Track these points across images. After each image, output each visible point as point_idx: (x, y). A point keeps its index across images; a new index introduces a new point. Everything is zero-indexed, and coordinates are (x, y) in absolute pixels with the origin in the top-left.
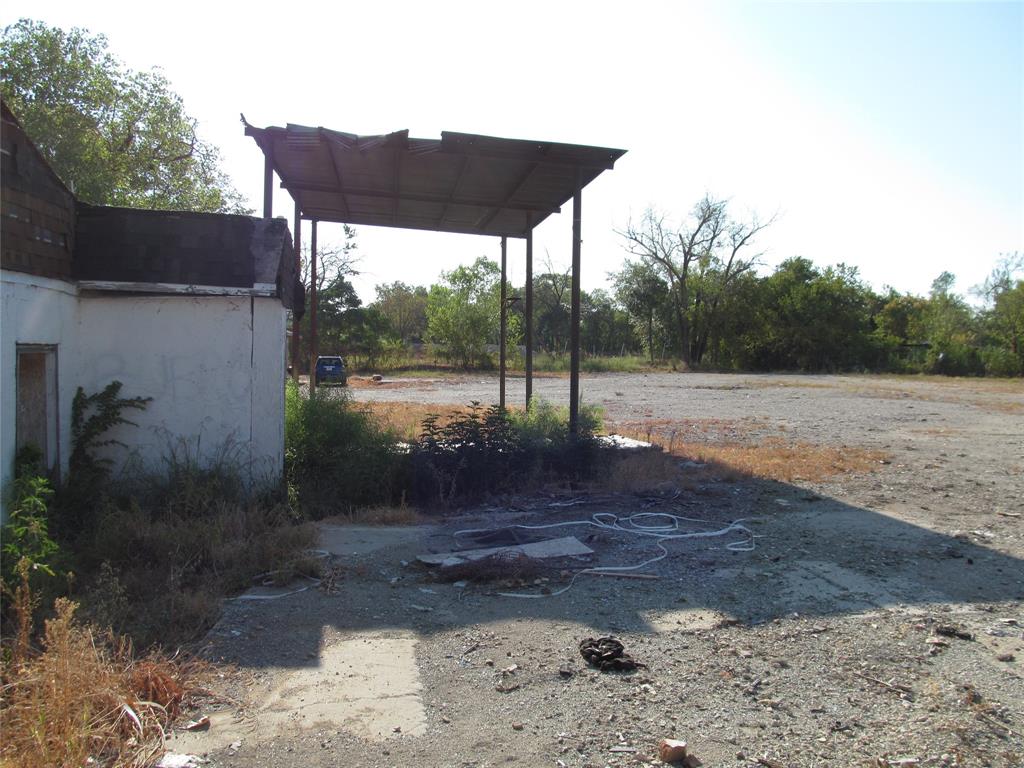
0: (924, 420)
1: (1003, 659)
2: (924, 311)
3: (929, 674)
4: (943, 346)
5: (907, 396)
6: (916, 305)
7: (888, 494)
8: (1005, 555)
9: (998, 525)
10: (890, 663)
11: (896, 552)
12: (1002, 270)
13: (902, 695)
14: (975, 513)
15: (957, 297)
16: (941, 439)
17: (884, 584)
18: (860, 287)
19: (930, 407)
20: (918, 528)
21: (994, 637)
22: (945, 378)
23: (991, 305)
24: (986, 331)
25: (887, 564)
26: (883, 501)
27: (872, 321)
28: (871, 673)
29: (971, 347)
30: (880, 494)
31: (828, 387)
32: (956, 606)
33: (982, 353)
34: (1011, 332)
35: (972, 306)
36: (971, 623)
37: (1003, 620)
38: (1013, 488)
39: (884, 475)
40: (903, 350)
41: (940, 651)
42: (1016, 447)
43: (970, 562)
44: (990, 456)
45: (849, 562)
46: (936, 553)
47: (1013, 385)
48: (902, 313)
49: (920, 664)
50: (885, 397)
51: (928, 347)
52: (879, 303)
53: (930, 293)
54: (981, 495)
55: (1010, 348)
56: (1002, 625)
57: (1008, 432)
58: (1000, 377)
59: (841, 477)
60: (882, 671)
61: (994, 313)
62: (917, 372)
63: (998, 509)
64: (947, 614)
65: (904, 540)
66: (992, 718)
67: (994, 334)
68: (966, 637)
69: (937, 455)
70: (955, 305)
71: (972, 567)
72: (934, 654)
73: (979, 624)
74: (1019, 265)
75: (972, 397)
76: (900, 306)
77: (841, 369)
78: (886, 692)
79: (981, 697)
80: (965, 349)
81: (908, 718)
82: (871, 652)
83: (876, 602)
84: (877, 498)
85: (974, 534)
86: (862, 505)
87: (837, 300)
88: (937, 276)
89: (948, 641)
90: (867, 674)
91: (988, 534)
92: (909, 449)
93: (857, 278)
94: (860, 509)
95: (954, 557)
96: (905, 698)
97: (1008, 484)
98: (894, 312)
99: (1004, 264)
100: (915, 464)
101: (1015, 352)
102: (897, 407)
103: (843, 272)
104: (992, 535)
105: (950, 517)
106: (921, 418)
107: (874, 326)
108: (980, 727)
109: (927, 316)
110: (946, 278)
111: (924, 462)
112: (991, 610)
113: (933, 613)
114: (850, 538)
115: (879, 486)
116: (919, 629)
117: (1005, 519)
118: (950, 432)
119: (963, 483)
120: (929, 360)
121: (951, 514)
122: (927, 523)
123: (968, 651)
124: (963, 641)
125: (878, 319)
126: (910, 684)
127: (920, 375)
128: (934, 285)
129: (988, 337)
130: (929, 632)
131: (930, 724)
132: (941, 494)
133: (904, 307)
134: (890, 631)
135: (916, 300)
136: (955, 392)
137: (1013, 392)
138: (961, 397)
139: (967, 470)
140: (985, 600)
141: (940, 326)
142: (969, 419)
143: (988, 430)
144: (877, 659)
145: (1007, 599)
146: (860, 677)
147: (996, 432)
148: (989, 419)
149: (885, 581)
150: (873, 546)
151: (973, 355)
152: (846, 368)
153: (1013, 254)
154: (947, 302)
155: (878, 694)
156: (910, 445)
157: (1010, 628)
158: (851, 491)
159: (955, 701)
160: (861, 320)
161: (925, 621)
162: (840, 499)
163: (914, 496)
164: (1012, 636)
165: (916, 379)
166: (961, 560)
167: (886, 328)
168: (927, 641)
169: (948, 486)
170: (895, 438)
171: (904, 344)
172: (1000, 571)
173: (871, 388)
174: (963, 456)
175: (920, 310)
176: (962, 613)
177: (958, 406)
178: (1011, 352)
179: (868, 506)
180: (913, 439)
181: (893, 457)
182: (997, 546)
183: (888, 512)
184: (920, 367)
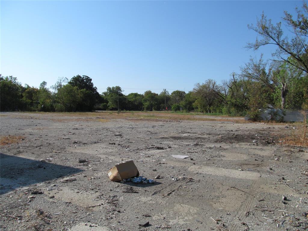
0: (36, 125)
1: (51, 198)
2: (38, 92)
3: (28, 209)
4: (43, 103)
5: (32, 118)
6: (35, 90)
7: (22, 150)
8: (54, 164)
9: (54, 156)
10: (15, 208)
11: (21, 169)
12: (59, 82)
13: (18, 219)
14: (48, 153)
15: (47, 89)
16: (41, 131)
17: (16, 181)
18: (17, 84)
19: (39, 121)
20: (30, 160)
21: (49, 191)
22: (44, 112)
23: (57, 92)
24: (55, 99)
25: (18, 174)
26: (20, 152)
27: (22, 95)
28: (8, 214)
29: (51, 103)
30: (19, 150)
31: (6, 116)
32: (39, 184)
33: (54, 105)
34: (62, 99)
35: (51, 91)
36: (43, 188)
37: (52, 185)
38: (59, 144)
39: (22, 144)
40: (32, 104)
41: (32, 200)
42: (61, 132)
43: (45, 168)
44: (54, 135)
45: (5, 175)
46: (34, 167)
47: (62, 114)
48: (31, 92)
49: (25, 206)
50: (25, 119)
51: (39, 103)
52: (24, 89)
53: (40, 87)
54: (50, 147)
55: (61, 104)
56: (52, 187)
57: (60, 128)
58: (59, 112)
59: (6, 146)
60: (12, 212)
61: (57, 94)
62: (36, 111)
63: (54, 151)
64: (36, 187)
65: (25, 164)
66: (46, 218)
67: (57, 100)
68: (41, 193)
69: (39, 136)
70: (47, 91)
71: (45, 170)
72: (30, 201)
73: (45, 188)
74: (64, 81)
75: (51, 118)
76: (30, 91)
77: (11, 110)
78: (13, 219)
79: (43, 212)
80: (49, 104)
81: (19, 226)
82: (8, 206)
83: (13, 188)
84: (18, 151)
85: (47, 159)
86: (12, 155)
87: (10, 88)
88: (42, 82)
89: (35, 196)
90: (6, 215)
91: (51, 159)
92: (30, 135)
93: (17, 81)
94: (12, 156)
95: (40, 168)
96: (19, 220)
97: (58, 143)
98: (29, 92)
99: (60, 80)
100: (32, 139)
101: (63, 105)
102: (28, 122)
103: (12, 79)
104: (52, 159)
105: (40, 155)
106: (35, 125)
107: (22, 96)
108: (42, 222)
109: (38, 94)
110: (44, 83)
111: (35, 138)
112: (49, 183)
113: (31, 187)
114: (7, 166)
115: (19, 148)
116: (26, 194)
117: (56, 153)
118: (43, 129)
119: (45, 144)
120: (39, 107)
121: (41, 154)
122: (33, 158)
123: (41, 197)
124: (39, 195)
125: (24, 94)
126: (21, 214)
127: (37, 112)
128: (41, 85)
129: (56, 101)
130: (29, 194)
131: (26, 226)
132: (38, 148)
133: (32, 91)
134: (16, 197)
135: (35, 89)
136: (46, 117)
137: (62, 116)
138: (48, 118)
139: (47, 140)
140: (48, 180)
141: (42, 97)
142: (49, 124)
143: (54, 127)
144: (10, 208)
145: (54, 178)
146: (4, 216)
147: (57, 128)
148: (55, 124)
149: (17, 180)
150: (14, 168)
151: (52, 106)
152: (13, 110)
153: (62, 78)
154: (44, 90)
155: (10, 221)
156: (31, 133)
157: (54, 187)
158: (9, 151)
159: (35, 216)
160: (18, 94)
161: (28, 191)
162: (5, 154)
163: (30, 150)
164: (54, 190)
165: (35, 113)
166: (42, 168)
167: (26, 97)
168: (28, 197)
169: (41, 145)
170: (27, 131)
171: (32, 102)
172: (53, 170)
173: (21, 116)
174: (46, 136)
175: (36, 92)
176: (41, 186)
177: (47, 120)
178: (62, 105)
179: (14, 155)
180: (32, 131)
181: (25, 138)
182: (53, 162)
183: (21, 156)
184: (36, 109)
